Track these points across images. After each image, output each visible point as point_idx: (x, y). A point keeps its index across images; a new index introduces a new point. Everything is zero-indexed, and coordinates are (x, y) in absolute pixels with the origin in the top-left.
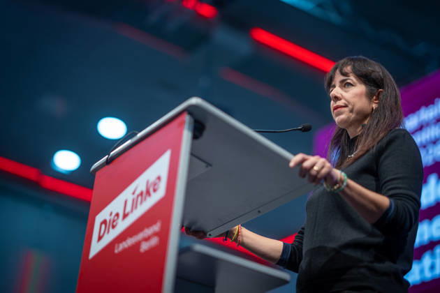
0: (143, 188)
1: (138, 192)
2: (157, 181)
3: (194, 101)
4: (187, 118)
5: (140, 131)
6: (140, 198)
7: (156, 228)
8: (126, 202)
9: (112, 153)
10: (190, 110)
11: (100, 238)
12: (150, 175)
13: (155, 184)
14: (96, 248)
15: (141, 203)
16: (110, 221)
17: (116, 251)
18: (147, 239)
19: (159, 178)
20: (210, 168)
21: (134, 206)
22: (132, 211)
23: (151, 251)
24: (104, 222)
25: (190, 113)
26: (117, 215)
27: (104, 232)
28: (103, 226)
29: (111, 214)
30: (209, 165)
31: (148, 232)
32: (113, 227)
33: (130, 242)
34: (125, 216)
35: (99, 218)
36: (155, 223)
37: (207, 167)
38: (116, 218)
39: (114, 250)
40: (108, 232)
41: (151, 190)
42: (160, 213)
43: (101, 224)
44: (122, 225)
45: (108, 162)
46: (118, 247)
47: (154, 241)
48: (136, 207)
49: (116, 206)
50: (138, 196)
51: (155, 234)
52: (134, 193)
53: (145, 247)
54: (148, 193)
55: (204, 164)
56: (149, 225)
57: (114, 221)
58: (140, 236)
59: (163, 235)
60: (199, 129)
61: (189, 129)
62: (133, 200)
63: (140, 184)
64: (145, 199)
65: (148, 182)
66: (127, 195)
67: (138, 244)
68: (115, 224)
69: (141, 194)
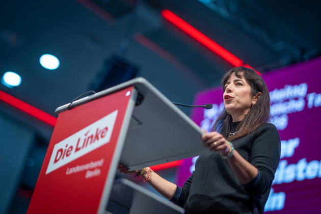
0: (93, 132)
1: (89, 135)
2: (105, 130)
3: (140, 80)
4: (134, 90)
5: (97, 92)
6: (90, 139)
7: (100, 163)
8: (79, 140)
9: (74, 102)
10: (136, 86)
11: (56, 161)
12: (100, 124)
13: (103, 132)
14: (52, 167)
15: (91, 143)
16: (65, 150)
17: (67, 173)
18: (92, 170)
19: (107, 129)
20: (141, 126)
21: (85, 144)
22: (83, 147)
23: (94, 178)
24: (61, 150)
25: (136, 88)
26: (71, 147)
27: (60, 157)
28: (60, 153)
29: (67, 146)
30: (140, 123)
31: (93, 165)
32: (67, 155)
33: (78, 169)
34: (77, 149)
35: (57, 147)
36: (99, 159)
37: (139, 124)
38: (70, 149)
39: (66, 172)
40: (63, 158)
41: (100, 136)
42: (104, 153)
43: (58, 151)
44: (74, 156)
45: (70, 108)
46: (69, 170)
47: (97, 172)
48: (86, 145)
49: (71, 141)
50: (89, 138)
51: (98, 168)
52: (86, 135)
53: (89, 175)
54: (97, 137)
55: (137, 122)
56: (95, 160)
57: (68, 151)
58: (87, 167)
59: (105, 169)
60: (139, 100)
61: (134, 99)
62: (85, 140)
63: (92, 129)
64: (94, 141)
65: (97, 130)
66: (81, 135)
67: (84, 172)
68: (69, 153)
69: (92, 136)
